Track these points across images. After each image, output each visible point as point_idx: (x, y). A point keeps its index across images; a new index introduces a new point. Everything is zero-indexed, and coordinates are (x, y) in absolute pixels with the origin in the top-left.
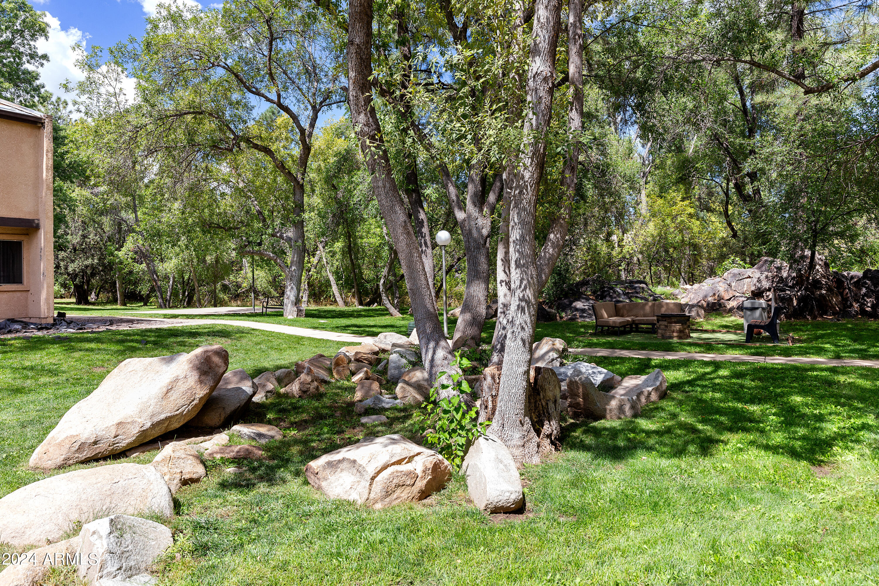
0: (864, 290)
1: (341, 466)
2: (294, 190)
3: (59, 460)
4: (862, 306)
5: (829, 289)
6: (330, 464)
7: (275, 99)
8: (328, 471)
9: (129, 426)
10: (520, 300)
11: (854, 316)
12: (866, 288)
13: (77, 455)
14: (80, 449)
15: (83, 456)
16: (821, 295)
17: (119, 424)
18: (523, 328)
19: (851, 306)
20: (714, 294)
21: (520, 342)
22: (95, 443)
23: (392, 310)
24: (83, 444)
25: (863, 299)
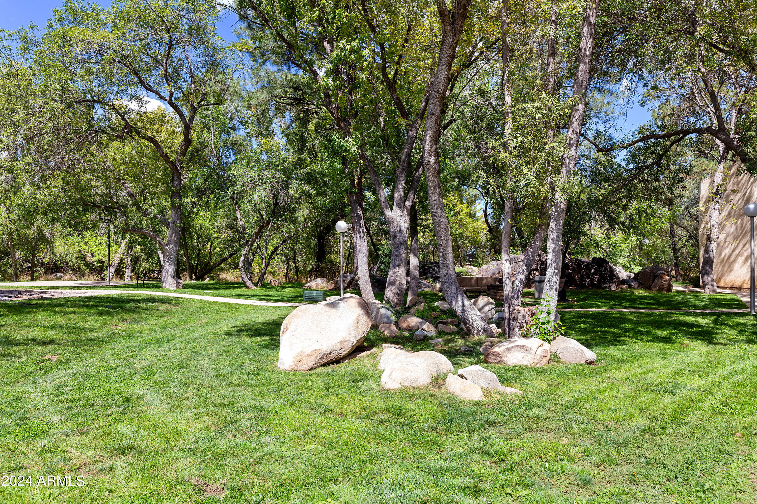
0: (593, 271)
1: (514, 349)
2: (173, 177)
3: (311, 365)
4: (592, 280)
5: (574, 270)
6: (508, 349)
7: (168, 97)
8: (507, 353)
9: (346, 343)
10: (555, 269)
11: (588, 287)
12: (594, 269)
13: (320, 361)
14: (321, 358)
15: (322, 362)
16: (569, 273)
17: (342, 342)
18: (556, 283)
19: (585, 281)
20: (499, 272)
21: (554, 290)
22: (330, 354)
23: (249, 283)
24: (324, 354)
25: (593, 276)
